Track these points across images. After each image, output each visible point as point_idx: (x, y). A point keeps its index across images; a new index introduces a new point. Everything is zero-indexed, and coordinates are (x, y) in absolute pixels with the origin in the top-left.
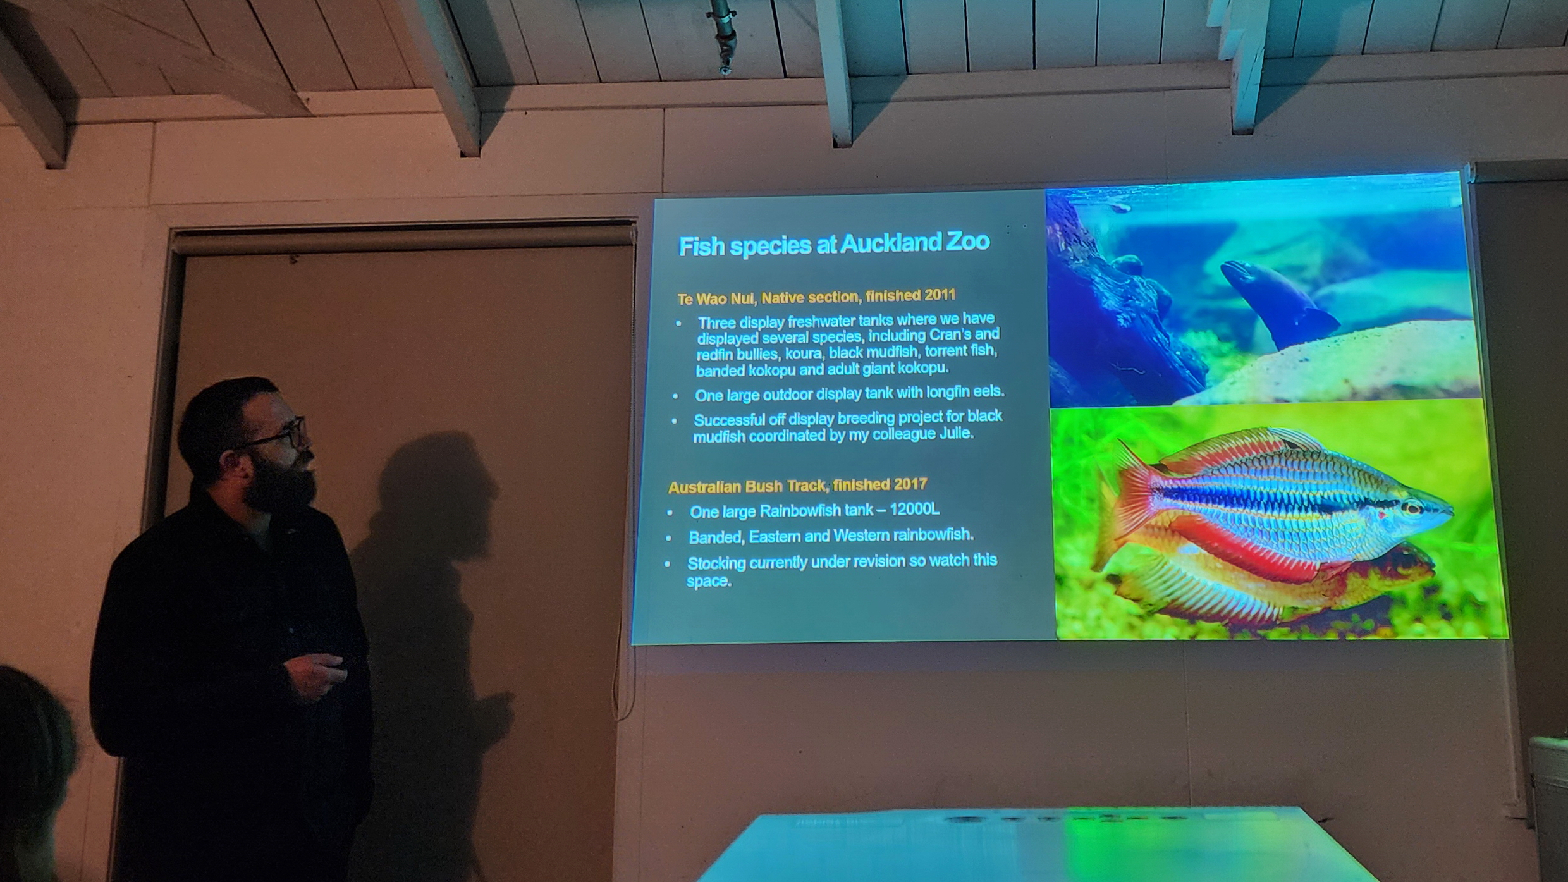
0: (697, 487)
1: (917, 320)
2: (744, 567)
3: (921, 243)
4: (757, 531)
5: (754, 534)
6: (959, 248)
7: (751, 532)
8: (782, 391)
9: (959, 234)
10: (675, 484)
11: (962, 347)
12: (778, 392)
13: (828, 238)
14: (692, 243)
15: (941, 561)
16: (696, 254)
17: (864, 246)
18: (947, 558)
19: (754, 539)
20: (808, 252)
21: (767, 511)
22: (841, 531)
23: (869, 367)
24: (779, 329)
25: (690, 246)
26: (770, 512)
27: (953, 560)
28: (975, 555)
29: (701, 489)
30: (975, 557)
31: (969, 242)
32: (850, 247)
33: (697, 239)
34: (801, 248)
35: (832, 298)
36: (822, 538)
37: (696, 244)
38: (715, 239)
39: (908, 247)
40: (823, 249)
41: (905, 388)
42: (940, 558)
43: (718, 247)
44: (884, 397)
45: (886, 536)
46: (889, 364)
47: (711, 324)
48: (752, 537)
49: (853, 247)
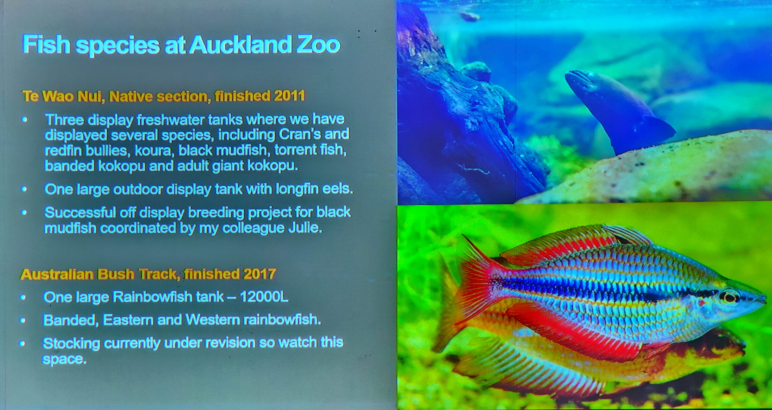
0: (49, 274)
1: (267, 120)
2: (98, 347)
3: (271, 45)
4: (111, 315)
5: (107, 317)
6: (310, 51)
7: (105, 315)
8: (132, 186)
9: (310, 37)
10: (26, 271)
11: (312, 146)
12: (128, 187)
13: (177, 40)
14: (37, 40)
15: (290, 343)
16: (40, 51)
17: (214, 48)
18: (295, 340)
19: (107, 322)
20: (156, 52)
21: (120, 297)
22: (193, 316)
23: (219, 164)
24: (128, 127)
25: (34, 44)
26: (123, 298)
27: (301, 342)
28: (323, 338)
29: (54, 276)
30: (323, 340)
31: (319, 46)
32: (198, 48)
33: (41, 37)
34: (148, 48)
35: (181, 97)
36: (174, 321)
37: (40, 42)
38: (59, 37)
39: (257, 49)
40: (171, 49)
41: (255, 185)
42: (288, 340)
43: (64, 45)
44: (234, 193)
45: (236, 320)
46: (239, 162)
47: (59, 120)
48: (105, 319)
49: (202, 47)
